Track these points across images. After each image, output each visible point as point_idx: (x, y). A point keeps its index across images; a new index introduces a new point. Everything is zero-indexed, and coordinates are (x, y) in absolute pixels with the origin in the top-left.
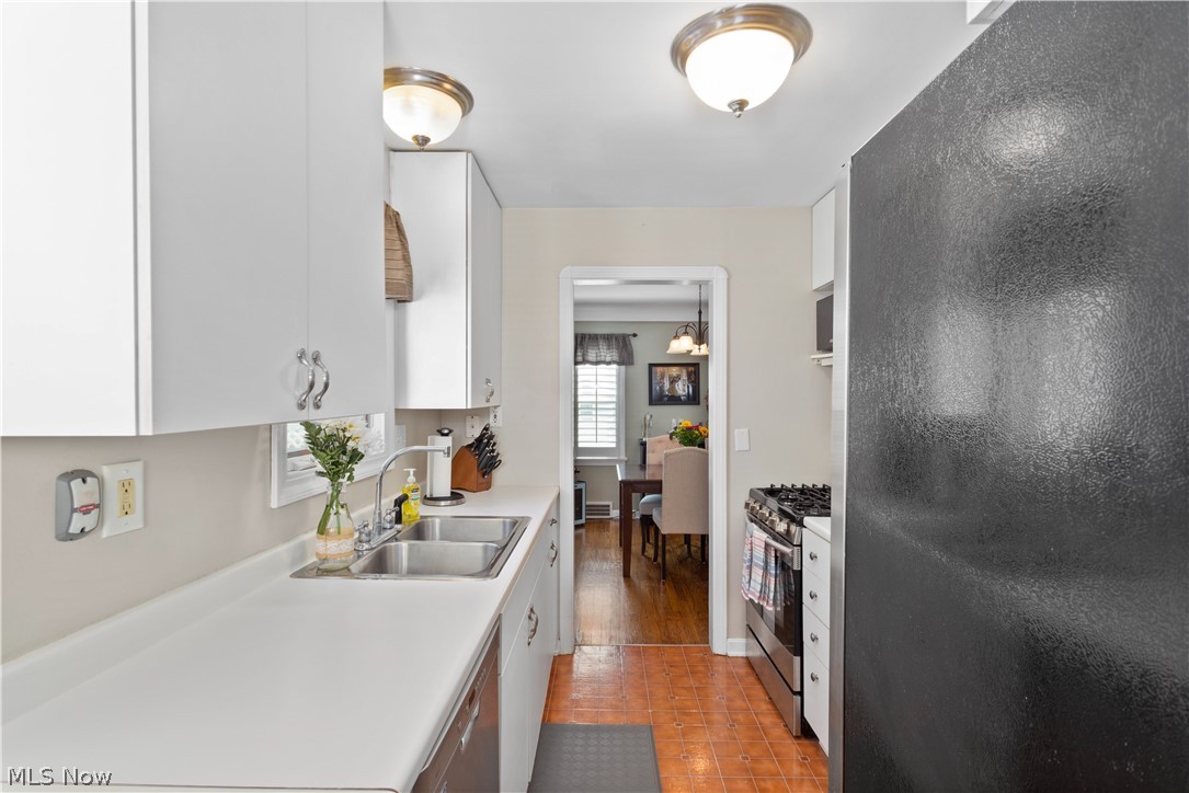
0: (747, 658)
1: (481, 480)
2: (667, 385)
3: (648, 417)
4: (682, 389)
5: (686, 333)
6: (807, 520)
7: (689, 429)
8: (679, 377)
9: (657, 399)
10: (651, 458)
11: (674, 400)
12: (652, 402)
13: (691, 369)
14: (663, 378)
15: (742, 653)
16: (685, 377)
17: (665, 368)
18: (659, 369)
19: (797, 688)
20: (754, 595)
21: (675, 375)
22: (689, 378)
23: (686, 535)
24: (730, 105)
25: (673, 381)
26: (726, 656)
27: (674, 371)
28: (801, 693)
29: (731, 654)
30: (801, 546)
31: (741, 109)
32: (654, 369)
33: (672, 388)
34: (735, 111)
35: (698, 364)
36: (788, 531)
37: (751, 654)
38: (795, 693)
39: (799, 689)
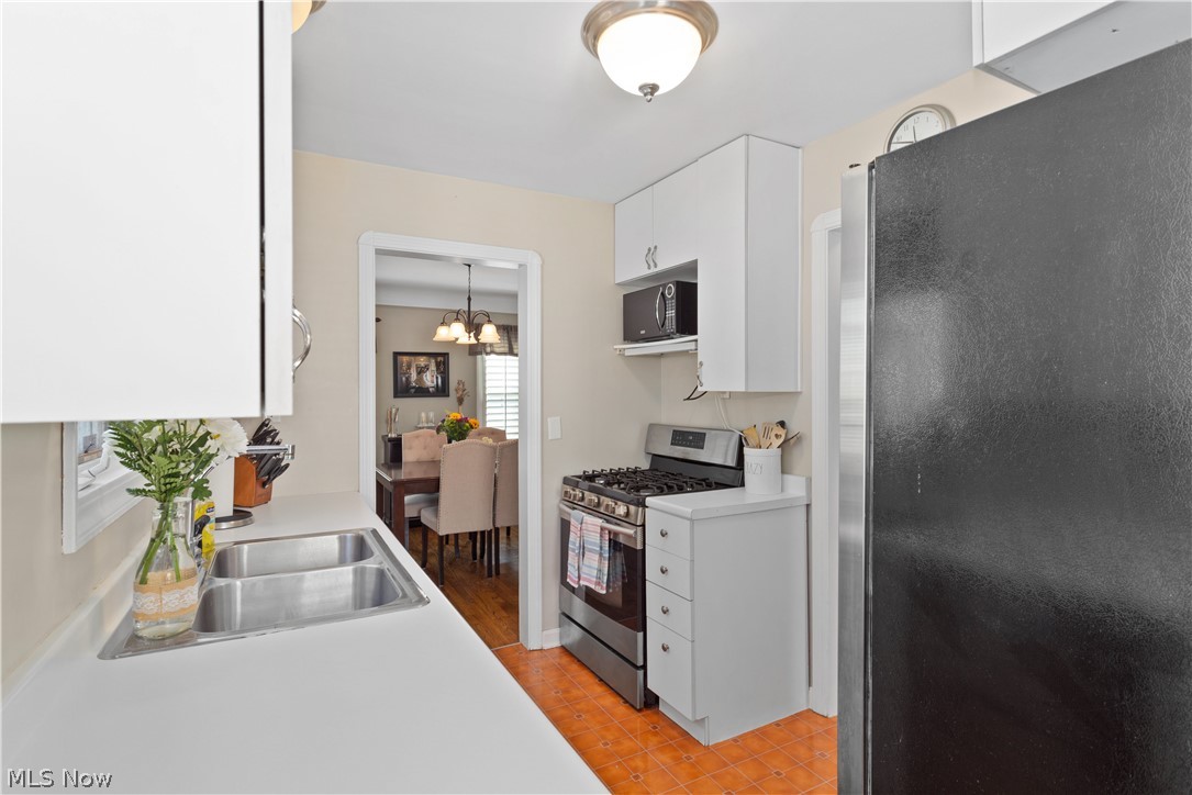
0: (562, 647)
1: (261, 491)
2: (414, 376)
3: (394, 410)
4: (430, 379)
5: (457, 320)
6: (649, 501)
7: (459, 421)
8: (427, 368)
9: (403, 390)
10: (408, 455)
11: (422, 392)
12: (396, 395)
13: (439, 359)
14: (409, 368)
15: (556, 644)
16: (433, 367)
17: (412, 358)
18: (405, 359)
19: (640, 662)
20: (589, 581)
21: (422, 365)
22: (438, 369)
23: (470, 533)
24: (641, 88)
25: (421, 371)
26: (541, 650)
27: (422, 361)
28: (644, 667)
29: (546, 646)
30: (643, 526)
31: (652, 94)
32: (399, 358)
33: (420, 379)
34: (645, 95)
35: (448, 354)
36: (628, 514)
37: (567, 641)
38: (637, 668)
39: (640, 663)
